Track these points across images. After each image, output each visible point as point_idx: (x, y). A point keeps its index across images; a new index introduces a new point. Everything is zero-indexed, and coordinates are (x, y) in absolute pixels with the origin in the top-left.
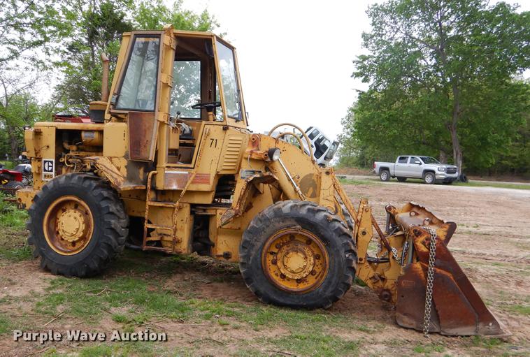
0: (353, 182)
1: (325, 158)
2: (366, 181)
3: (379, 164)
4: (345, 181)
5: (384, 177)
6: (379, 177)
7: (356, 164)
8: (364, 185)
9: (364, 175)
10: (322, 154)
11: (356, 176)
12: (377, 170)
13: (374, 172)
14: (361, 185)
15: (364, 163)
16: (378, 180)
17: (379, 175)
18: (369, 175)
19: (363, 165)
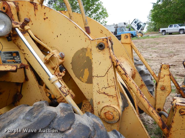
0: (152, 37)
1: (141, 30)
2: (157, 36)
3: (161, 29)
4: (149, 37)
5: (164, 34)
6: (162, 34)
7: (153, 30)
8: (157, 38)
9: (156, 34)
10: (140, 28)
11: (153, 35)
12: (161, 31)
13: (160, 32)
14: (155, 38)
15: (156, 30)
16: (161, 35)
17: (162, 33)
18: (158, 34)
19: (155, 31)
